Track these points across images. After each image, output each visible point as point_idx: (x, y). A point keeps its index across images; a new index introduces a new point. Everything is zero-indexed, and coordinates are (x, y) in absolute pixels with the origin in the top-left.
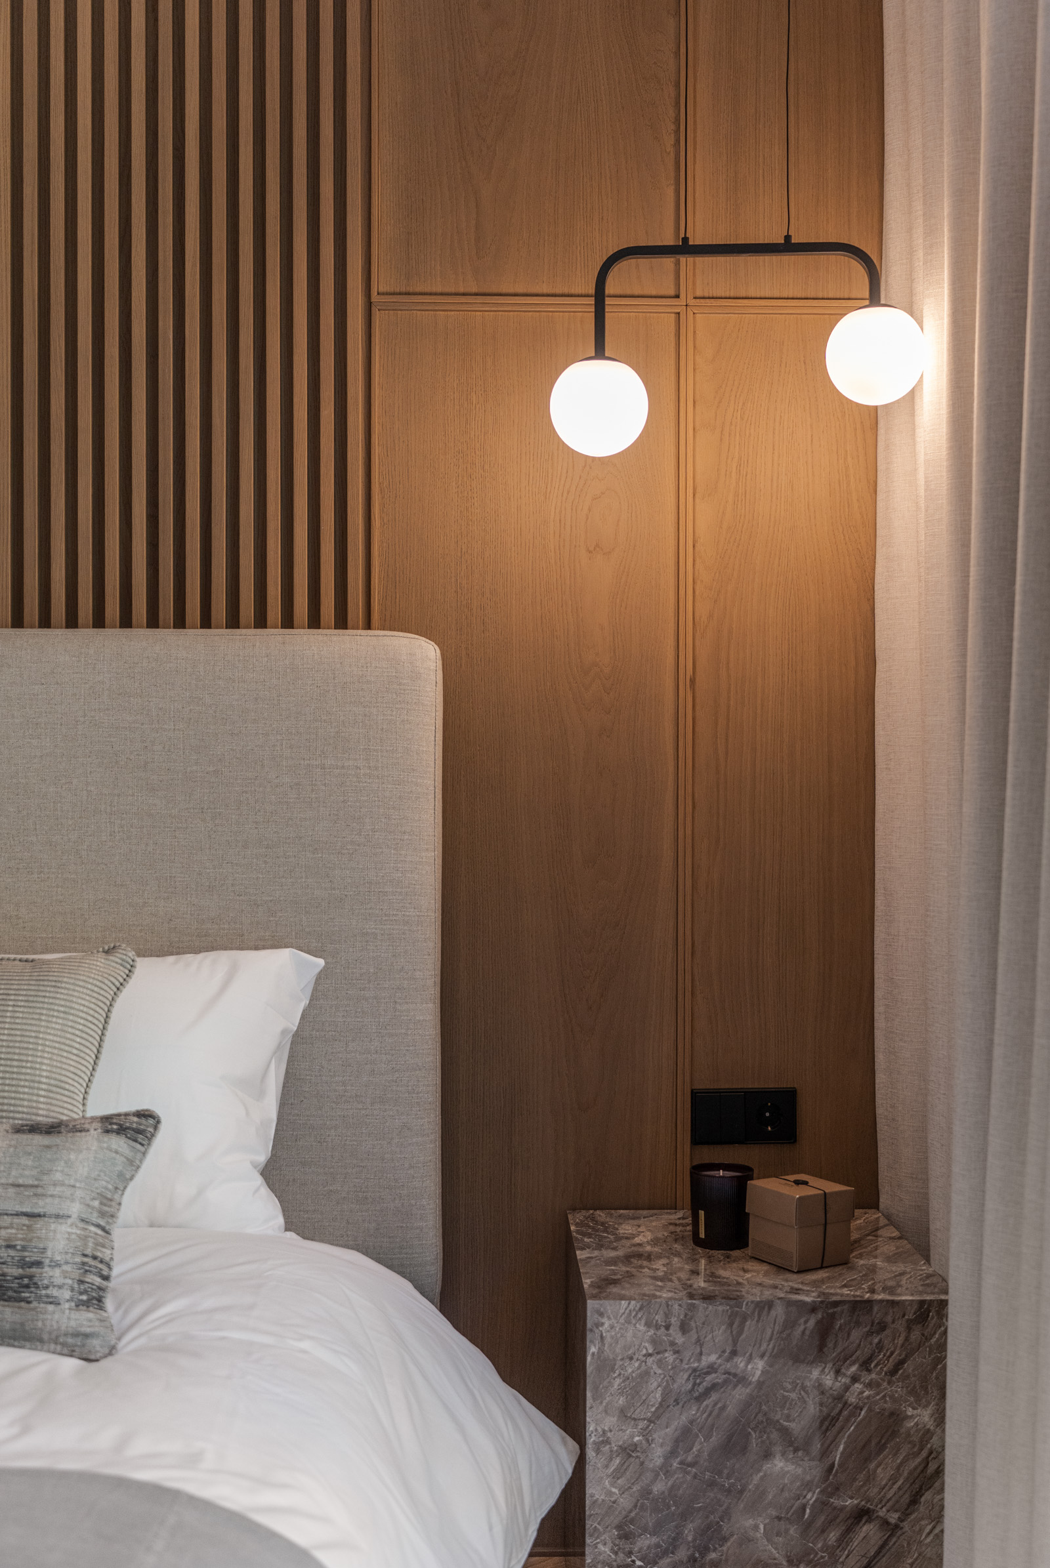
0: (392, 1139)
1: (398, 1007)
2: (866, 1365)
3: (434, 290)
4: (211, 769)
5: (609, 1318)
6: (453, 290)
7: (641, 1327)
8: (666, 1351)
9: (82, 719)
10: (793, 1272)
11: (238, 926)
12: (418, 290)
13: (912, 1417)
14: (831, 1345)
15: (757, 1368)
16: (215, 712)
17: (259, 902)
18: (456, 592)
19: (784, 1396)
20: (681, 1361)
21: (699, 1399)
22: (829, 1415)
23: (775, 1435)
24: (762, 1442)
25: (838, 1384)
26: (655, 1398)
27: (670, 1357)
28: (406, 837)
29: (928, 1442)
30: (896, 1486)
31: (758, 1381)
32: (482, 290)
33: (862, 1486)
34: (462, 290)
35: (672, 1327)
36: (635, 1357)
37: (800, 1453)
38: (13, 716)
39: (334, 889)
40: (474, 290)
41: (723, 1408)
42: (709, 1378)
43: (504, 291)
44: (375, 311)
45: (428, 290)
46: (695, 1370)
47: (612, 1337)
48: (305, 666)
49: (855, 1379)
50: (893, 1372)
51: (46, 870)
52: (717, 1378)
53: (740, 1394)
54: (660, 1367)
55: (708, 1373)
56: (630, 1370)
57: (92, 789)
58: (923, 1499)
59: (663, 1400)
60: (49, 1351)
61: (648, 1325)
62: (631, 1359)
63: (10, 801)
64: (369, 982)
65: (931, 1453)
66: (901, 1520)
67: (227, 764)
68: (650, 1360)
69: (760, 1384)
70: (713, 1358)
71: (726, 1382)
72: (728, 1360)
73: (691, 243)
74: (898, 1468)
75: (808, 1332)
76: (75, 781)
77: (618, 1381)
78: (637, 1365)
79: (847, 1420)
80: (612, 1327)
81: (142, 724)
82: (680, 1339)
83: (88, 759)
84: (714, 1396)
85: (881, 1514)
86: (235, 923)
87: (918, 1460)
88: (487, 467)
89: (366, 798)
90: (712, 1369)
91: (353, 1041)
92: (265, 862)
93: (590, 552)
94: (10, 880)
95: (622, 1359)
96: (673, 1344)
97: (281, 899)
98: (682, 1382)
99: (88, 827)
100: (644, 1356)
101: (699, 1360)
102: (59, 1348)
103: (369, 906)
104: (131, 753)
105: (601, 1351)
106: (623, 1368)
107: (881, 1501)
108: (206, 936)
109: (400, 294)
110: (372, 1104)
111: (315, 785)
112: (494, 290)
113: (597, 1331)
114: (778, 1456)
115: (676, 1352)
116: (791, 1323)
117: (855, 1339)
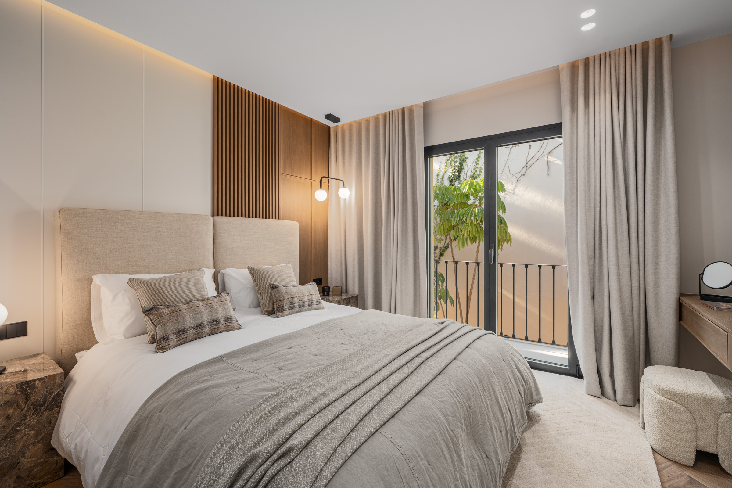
3: (287, 174)
6: (289, 174)
44: (281, 176)
109: (284, 174)
116: (347, 301)
117: (351, 301)
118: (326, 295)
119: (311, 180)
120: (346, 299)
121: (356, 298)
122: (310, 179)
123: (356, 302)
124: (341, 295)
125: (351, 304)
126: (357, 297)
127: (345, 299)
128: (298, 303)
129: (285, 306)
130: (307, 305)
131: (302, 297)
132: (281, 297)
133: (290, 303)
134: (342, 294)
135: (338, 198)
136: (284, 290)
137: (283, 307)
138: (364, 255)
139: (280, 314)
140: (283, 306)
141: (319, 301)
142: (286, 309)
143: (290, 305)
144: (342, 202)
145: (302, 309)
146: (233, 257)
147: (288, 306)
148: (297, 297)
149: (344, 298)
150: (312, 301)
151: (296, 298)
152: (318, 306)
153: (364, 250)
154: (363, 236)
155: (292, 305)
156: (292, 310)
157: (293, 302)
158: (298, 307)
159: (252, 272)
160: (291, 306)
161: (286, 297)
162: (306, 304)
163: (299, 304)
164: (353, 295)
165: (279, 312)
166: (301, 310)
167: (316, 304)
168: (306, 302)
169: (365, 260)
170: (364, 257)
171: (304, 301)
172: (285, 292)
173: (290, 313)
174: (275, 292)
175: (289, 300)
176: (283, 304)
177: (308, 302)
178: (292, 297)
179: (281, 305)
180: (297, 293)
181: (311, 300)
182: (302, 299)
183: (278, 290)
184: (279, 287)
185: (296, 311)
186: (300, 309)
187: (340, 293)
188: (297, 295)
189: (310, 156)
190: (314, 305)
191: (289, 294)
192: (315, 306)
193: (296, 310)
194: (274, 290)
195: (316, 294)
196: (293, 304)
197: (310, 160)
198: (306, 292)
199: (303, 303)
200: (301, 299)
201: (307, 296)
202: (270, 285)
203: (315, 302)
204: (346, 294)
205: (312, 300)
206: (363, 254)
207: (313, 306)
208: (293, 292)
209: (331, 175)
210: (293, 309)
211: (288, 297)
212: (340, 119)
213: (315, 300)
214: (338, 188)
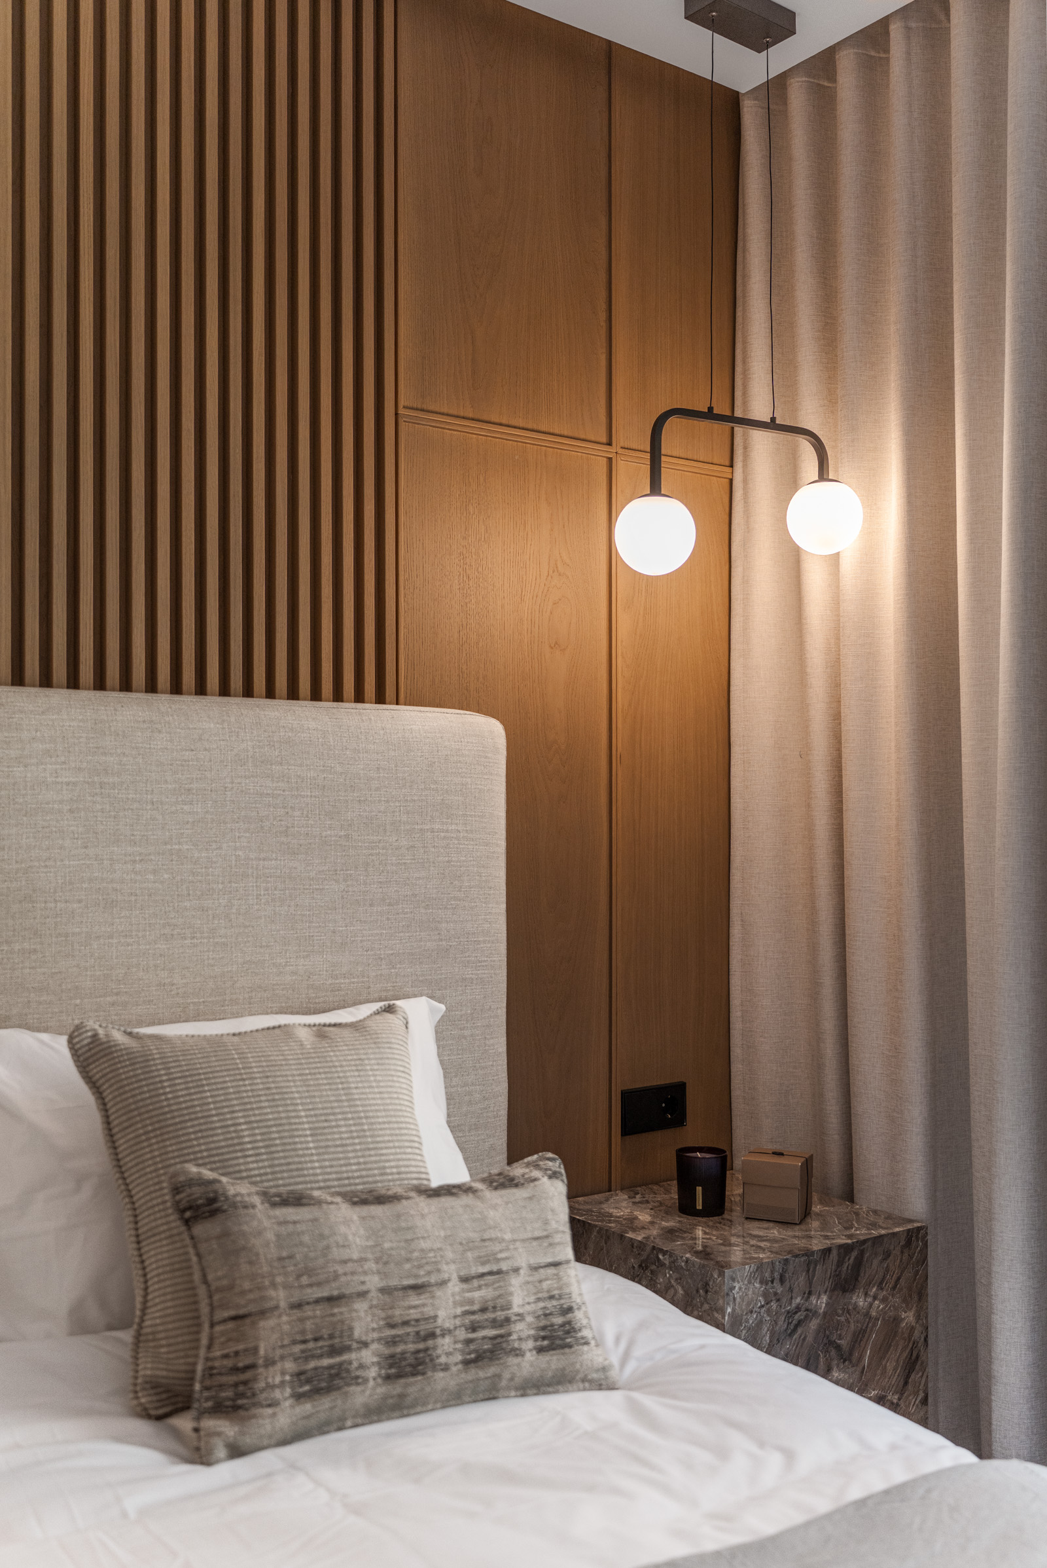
0: (483, 1160)
1: (487, 1042)
2: (881, 1288)
3: (442, 410)
4: (342, 833)
5: (738, 1282)
6: (455, 413)
7: (757, 1285)
8: (772, 1301)
9: (230, 786)
10: (796, 1224)
11: (366, 979)
12: (431, 408)
13: (904, 1319)
14: (862, 1275)
15: (821, 1302)
16: (345, 780)
17: (382, 956)
18: (459, 675)
19: (838, 1321)
20: (781, 1306)
21: (791, 1335)
22: (861, 1329)
23: (833, 1353)
24: (827, 1359)
25: (866, 1303)
26: (766, 1341)
27: (774, 1305)
28: (492, 892)
29: (912, 1335)
30: (897, 1374)
31: (824, 1312)
32: (476, 417)
33: (879, 1379)
34: (462, 414)
35: (775, 1281)
36: (754, 1310)
37: (847, 1363)
38: (166, 782)
39: (441, 940)
40: (471, 415)
41: (805, 1338)
42: (796, 1317)
43: (493, 420)
44: (401, 421)
45: (437, 409)
46: (788, 1312)
47: (740, 1298)
48: (415, 739)
49: (875, 1298)
50: (894, 1288)
51: (198, 935)
52: (801, 1315)
53: (814, 1324)
54: (768, 1315)
55: (796, 1313)
56: (751, 1322)
57: (240, 853)
58: (910, 1380)
59: (771, 1341)
60: (579, 1390)
61: (761, 1282)
62: (751, 1312)
63: (165, 867)
64: (467, 1021)
65: (914, 1343)
66: (899, 1399)
67: (356, 829)
68: (763, 1310)
69: (825, 1313)
70: (798, 1300)
71: (807, 1316)
72: (806, 1300)
73: (715, 412)
74: (898, 1360)
75: (850, 1268)
76: (224, 846)
77: (744, 1332)
78: (755, 1316)
79: (871, 1330)
80: (740, 1288)
81: (284, 791)
82: (780, 1290)
83: (237, 825)
84: (800, 1331)
85: (889, 1398)
86: (363, 977)
87: (907, 1351)
88: (480, 569)
89: (464, 858)
90: (798, 1309)
91: (456, 1076)
92: (388, 919)
93: (552, 648)
94: (164, 946)
95: (746, 1314)
96: (776, 1294)
97: (401, 951)
98: (782, 1324)
99: (237, 891)
100: (759, 1308)
101: (790, 1304)
102: (587, 1385)
103: (467, 954)
104: (275, 819)
105: (734, 1310)
106: (747, 1321)
107: (889, 1387)
108: (338, 990)
109: (417, 409)
110: (469, 1131)
111: (427, 847)
112: (485, 418)
113: (731, 1294)
114: (835, 1369)
115: (778, 1300)
116: (840, 1263)
117: (874, 1267)
118: (699, 1206)
119: (610, 444)
120: (835, 1252)
121: (909, 1242)
122: (604, 439)
123: (908, 1274)
124: (806, 1213)
125: (869, 1284)
126: (915, 1238)
127: (827, 1251)
128: (374, 1346)
129: (270, 1363)
130: (459, 1357)
131: (414, 1299)
132: (243, 1293)
133: (311, 1345)
134: (817, 1208)
135: (793, 558)
136: (270, 1236)
137: (248, 1375)
138: (969, 949)
139: (226, 1428)
140: (253, 1366)
141: (558, 1320)
142: (277, 1394)
143: (307, 1356)
144: (815, 581)
145: (414, 1386)
146: (35, 951)
147: (290, 1366)
148: (373, 1294)
149: (817, 1245)
150: (495, 1324)
151: (361, 1306)
152: (553, 1362)
153: (969, 913)
154: (960, 810)
155: (326, 1362)
156: (325, 1404)
157: (331, 1337)
158: (373, 1372)
159: (94, 1070)
160: (312, 1364)
161: (281, 1297)
162: (447, 1349)
163: (387, 1351)
164: (889, 1217)
165: (220, 1409)
166: (402, 1396)
167: (530, 1344)
168: (446, 1332)
169: (971, 978)
170: (970, 962)
171: (423, 1328)
172: (273, 1252)
173: (313, 1422)
174: (203, 1247)
175: (302, 1320)
176: (255, 1350)
177: (462, 1334)
178: (330, 1299)
179: (237, 1353)
180: (377, 1261)
181: (490, 1315)
182: (414, 1314)
183: (226, 1234)
184: (234, 1205)
185: (366, 1405)
186: (397, 1388)
187: (793, 1201)
188: (374, 1282)
189: (603, 294)
190: (518, 1353)
191: (309, 1272)
192: (529, 1363)
193: (361, 1396)
194: (199, 1229)
195: (535, 1268)
196: (334, 1351)
197: (603, 316)
198: (450, 1255)
199: (421, 1346)
200: (398, 1314)
201: (454, 1287)
202: (176, 1190)
203: (523, 1331)
204: (843, 1208)
205: (500, 1315)
206: (964, 940)
207: (512, 1361)
208: (345, 1254)
209: (745, 403)
210: (329, 1390)
211: (296, 1296)
212: (794, 14)
213: (529, 1319)
214: (790, 483)
